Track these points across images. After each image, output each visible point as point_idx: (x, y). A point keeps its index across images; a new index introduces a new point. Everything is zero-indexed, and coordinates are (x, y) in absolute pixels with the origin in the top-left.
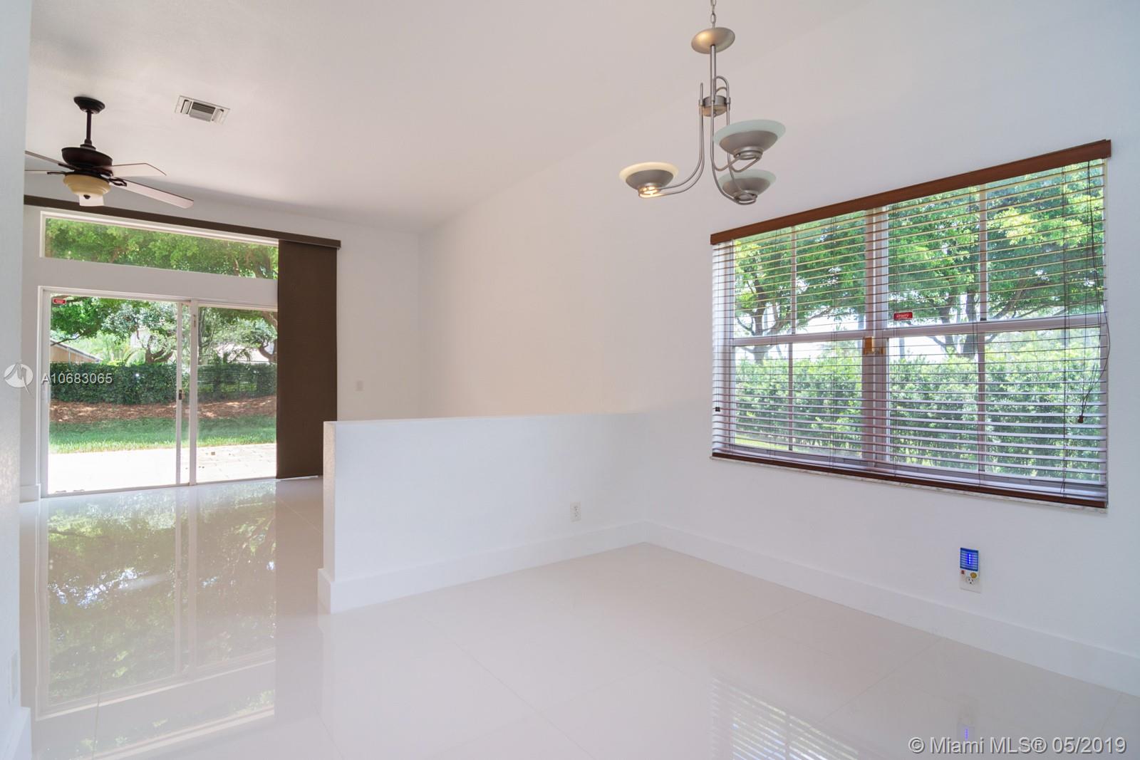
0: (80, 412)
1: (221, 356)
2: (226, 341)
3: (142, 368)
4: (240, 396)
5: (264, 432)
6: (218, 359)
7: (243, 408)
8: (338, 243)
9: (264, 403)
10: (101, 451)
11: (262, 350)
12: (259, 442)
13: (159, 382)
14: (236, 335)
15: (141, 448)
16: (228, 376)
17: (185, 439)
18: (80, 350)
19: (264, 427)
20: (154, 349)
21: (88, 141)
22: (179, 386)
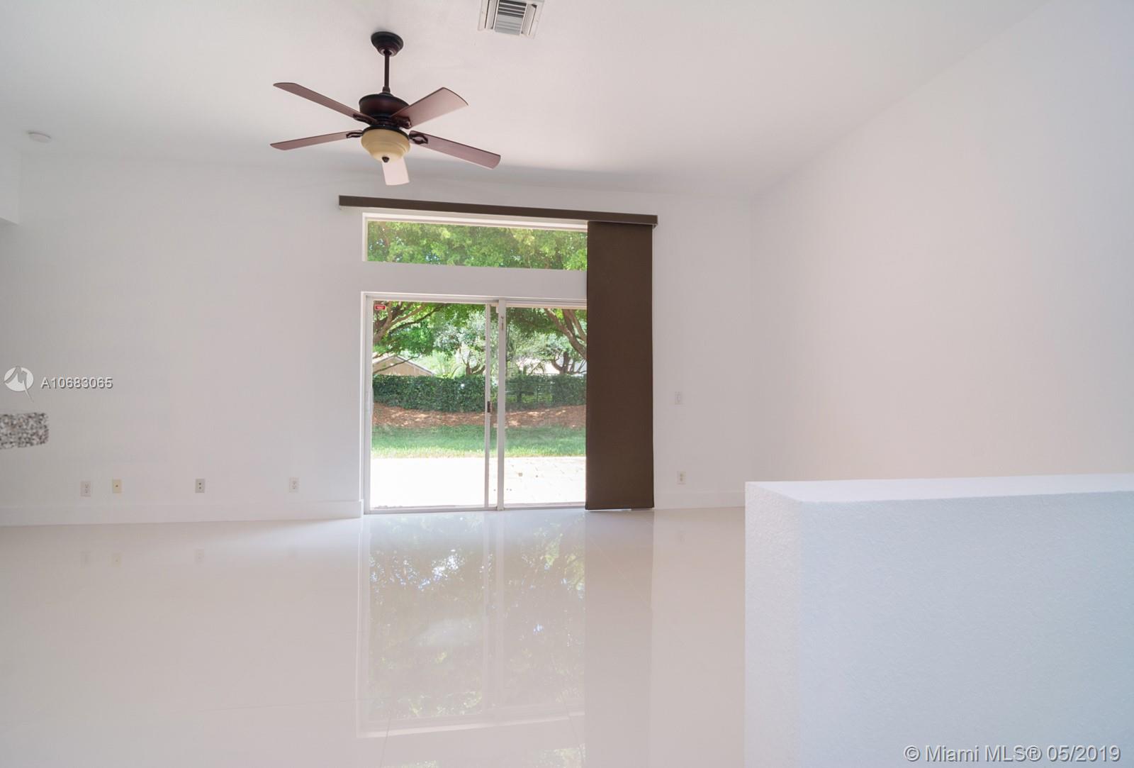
0: (416, 418)
1: (522, 369)
2: (526, 354)
3: (463, 379)
4: (540, 406)
5: (561, 443)
6: (520, 372)
7: (542, 417)
8: (653, 219)
9: (560, 413)
10: (427, 457)
11: (554, 362)
12: (558, 455)
13: (474, 392)
14: (533, 349)
15: (458, 455)
16: (528, 387)
17: (493, 448)
18: (423, 367)
19: (561, 437)
20: (473, 364)
21: (386, 88)
22: (488, 397)
